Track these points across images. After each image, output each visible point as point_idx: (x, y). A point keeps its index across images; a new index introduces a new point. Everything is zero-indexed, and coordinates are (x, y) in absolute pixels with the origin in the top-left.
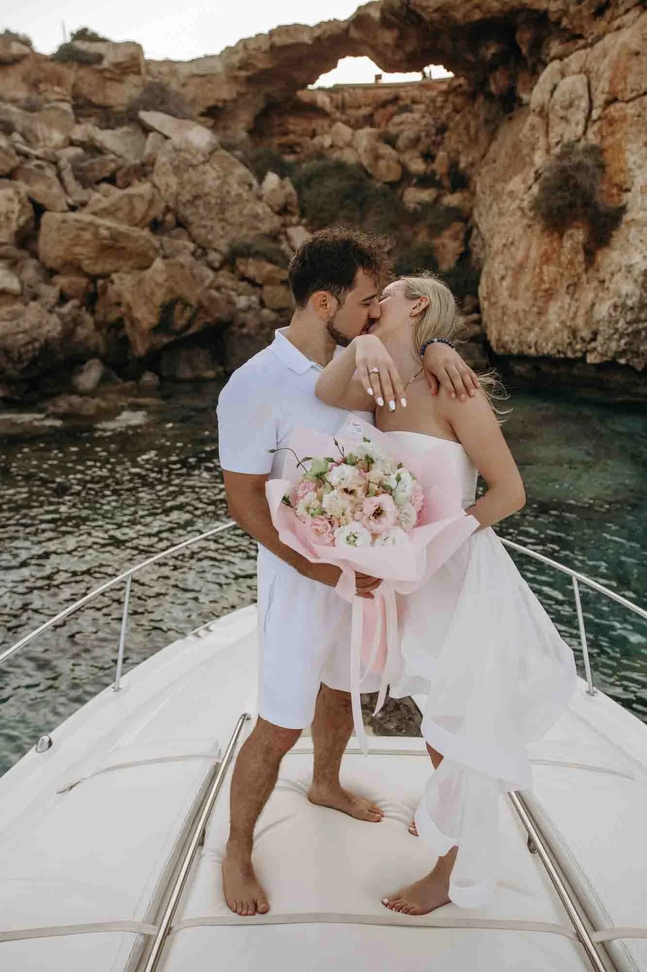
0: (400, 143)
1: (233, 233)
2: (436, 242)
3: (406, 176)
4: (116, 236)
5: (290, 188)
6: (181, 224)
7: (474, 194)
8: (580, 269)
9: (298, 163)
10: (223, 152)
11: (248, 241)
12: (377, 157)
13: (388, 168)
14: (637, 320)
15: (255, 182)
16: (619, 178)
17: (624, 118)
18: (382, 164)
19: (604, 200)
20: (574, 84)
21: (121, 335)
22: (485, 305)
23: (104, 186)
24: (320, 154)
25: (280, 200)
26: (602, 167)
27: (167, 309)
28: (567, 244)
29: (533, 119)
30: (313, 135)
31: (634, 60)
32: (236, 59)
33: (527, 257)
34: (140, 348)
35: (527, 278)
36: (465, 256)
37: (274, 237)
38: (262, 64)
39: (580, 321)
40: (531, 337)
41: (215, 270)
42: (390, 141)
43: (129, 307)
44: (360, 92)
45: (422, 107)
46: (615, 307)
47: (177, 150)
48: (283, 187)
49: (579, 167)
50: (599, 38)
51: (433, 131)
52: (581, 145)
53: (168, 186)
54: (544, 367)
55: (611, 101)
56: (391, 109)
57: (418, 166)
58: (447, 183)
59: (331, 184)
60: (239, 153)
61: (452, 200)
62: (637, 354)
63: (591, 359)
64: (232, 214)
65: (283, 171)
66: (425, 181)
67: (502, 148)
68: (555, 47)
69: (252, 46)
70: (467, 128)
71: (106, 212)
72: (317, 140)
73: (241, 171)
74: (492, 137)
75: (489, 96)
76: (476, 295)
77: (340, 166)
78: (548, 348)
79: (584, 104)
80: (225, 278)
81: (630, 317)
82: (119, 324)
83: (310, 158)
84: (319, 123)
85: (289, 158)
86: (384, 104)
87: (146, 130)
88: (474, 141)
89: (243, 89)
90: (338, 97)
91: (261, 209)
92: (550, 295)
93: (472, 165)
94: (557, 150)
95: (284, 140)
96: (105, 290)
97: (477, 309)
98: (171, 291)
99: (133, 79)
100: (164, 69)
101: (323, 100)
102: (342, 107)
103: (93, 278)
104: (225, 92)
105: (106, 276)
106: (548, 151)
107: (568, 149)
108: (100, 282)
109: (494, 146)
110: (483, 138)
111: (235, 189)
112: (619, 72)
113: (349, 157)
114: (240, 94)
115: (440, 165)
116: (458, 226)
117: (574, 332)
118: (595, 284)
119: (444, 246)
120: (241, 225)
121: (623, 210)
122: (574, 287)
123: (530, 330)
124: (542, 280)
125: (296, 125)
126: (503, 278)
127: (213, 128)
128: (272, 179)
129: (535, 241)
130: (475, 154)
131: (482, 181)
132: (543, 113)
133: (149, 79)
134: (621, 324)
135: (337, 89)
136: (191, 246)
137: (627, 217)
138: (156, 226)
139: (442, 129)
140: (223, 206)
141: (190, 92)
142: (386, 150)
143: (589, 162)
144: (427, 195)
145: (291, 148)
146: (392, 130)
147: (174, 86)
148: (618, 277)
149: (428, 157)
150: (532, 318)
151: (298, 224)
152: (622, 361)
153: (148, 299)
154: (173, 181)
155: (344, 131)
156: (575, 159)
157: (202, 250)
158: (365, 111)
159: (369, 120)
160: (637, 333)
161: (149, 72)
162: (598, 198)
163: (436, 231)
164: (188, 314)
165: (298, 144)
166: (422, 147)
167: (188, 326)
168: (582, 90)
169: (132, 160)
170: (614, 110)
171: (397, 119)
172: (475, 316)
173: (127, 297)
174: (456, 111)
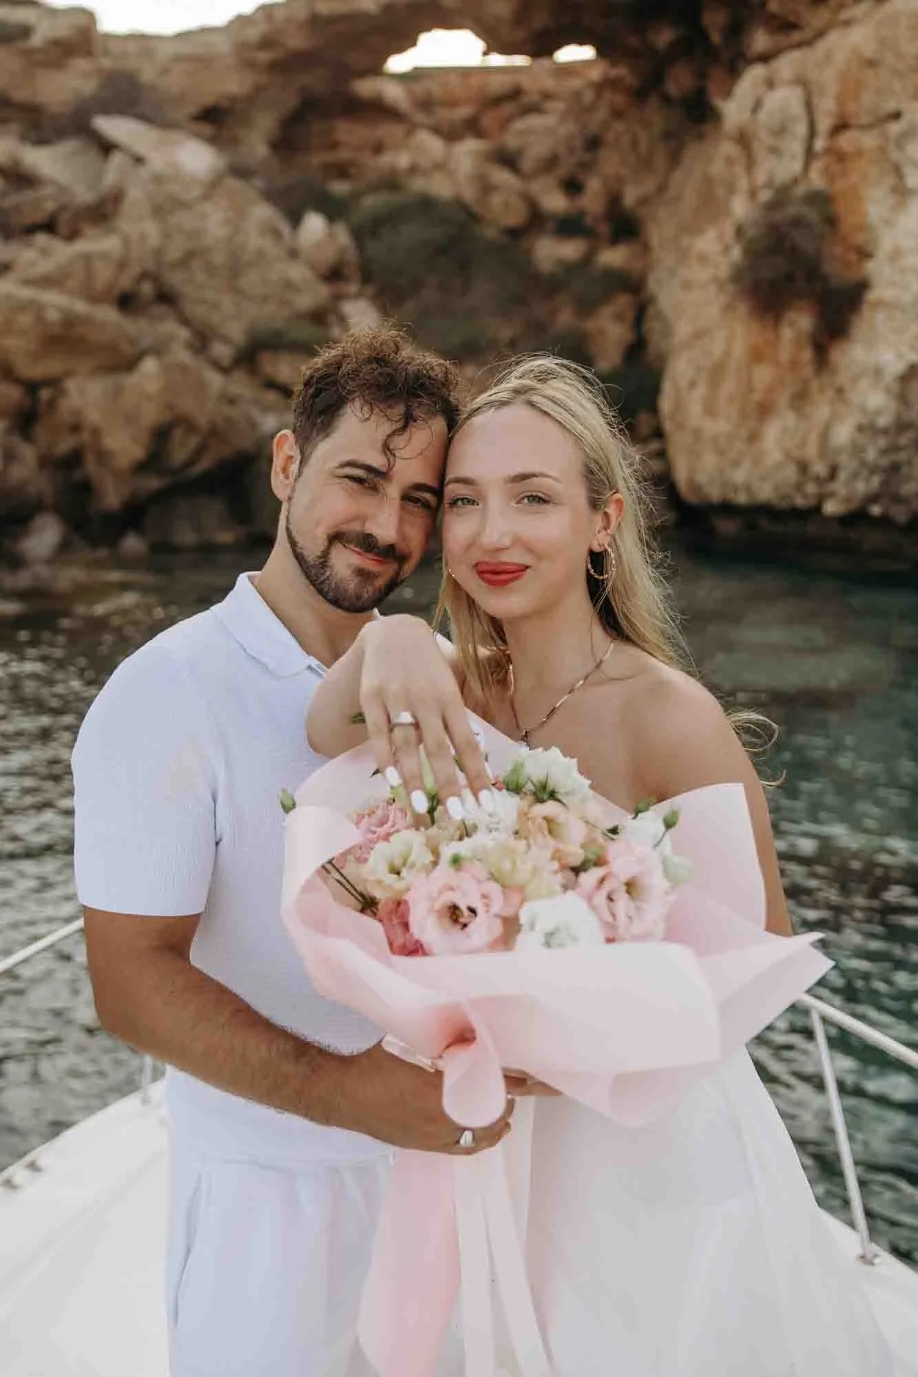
0: (527, 164)
1: (253, 312)
2: (589, 325)
3: (536, 220)
4: (70, 321)
5: (343, 236)
6: (166, 298)
7: (646, 248)
8: (808, 371)
9: (356, 196)
10: (234, 183)
11: (279, 324)
12: (487, 188)
13: (506, 205)
14: (895, 448)
15: (285, 228)
16: (859, 238)
17: (859, 153)
18: (496, 200)
19: (835, 270)
20: (785, 99)
21: (77, 475)
22: (668, 426)
23: (42, 239)
24: (391, 182)
25: (328, 256)
26: (831, 222)
27: (161, 435)
28: (787, 334)
29: (728, 148)
30: (378, 148)
31: (870, 73)
32: (253, 34)
33: (727, 354)
34: (112, 496)
35: (729, 386)
36: (637, 349)
37: (320, 317)
38: (296, 41)
39: (811, 451)
40: (739, 476)
41: (225, 371)
42: (508, 160)
43: (96, 432)
44: (454, 80)
45: (559, 106)
46: (860, 428)
47: (158, 179)
48: (331, 235)
49: (798, 222)
50: (820, 34)
51: (578, 143)
52: (801, 190)
53: (143, 237)
54: (764, 523)
55: (841, 127)
56: (508, 108)
57: (555, 202)
58: (604, 229)
59: (412, 233)
60: (258, 182)
61: (613, 257)
62: (897, 499)
63: (831, 508)
64: (250, 280)
65: (333, 210)
66: (569, 226)
67: (686, 182)
68: (760, 40)
69: (280, 15)
70: (635, 143)
71: (46, 282)
72: (386, 160)
73: (263, 212)
74: (675, 159)
75: (667, 100)
76: (654, 409)
77: (427, 204)
78: (765, 493)
79: (801, 129)
80: (240, 385)
81: (882, 442)
82: (74, 460)
83: (376, 187)
84: (388, 131)
85: (340, 188)
86: (497, 101)
87: (107, 147)
88: (645, 164)
89: (263, 79)
90: (419, 88)
91: (297, 272)
92: (765, 410)
93: (644, 201)
94: (765, 196)
95: (330, 157)
96: (52, 404)
97: (658, 434)
98: (169, 407)
99: (81, 64)
100: (131, 47)
101: (393, 93)
102: (426, 104)
103: (32, 388)
104: (234, 84)
105: (55, 383)
106: (753, 194)
107: (782, 195)
108: (45, 394)
109: (677, 176)
110: (660, 162)
111: (255, 240)
112: (850, 88)
113: (441, 188)
114: (259, 89)
115: (592, 200)
116: (623, 301)
117: (803, 467)
118: (830, 393)
119: (601, 332)
120: (265, 299)
121: (863, 286)
122: (800, 399)
123: (736, 464)
124: (751, 390)
125: (349, 133)
126: (693, 385)
127: (213, 141)
128: (314, 224)
129: (739, 330)
130: (648, 185)
131: (659, 230)
132: (744, 140)
133: (107, 63)
134: (871, 455)
135: (417, 75)
136: (184, 333)
137: (872, 296)
138: (126, 302)
139: (594, 143)
140: (234, 269)
141: (175, 82)
142: (502, 176)
143: (811, 215)
144: (570, 250)
145: (342, 171)
146: (511, 141)
147: (148, 74)
148: (864, 384)
149: (572, 187)
150: (740, 446)
151: (358, 296)
152: (876, 510)
153: (130, 419)
154: (152, 230)
155: (431, 144)
156: (792, 210)
157: (202, 340)
158: (463, 112)
159: (473, 127)
160: (895, 468)
161: (106, 52)
162: (829, 268)
163: (586, 307)
164: (193, 442)
165: (352, 164)
166: (562, 171)
167: (191, 463)
168: (797, 108)
169: (84, 195)
170: (846, 141)
171: (519, 125)
172: (654, 446)
173: (93, 416)
174: (617, 114)
